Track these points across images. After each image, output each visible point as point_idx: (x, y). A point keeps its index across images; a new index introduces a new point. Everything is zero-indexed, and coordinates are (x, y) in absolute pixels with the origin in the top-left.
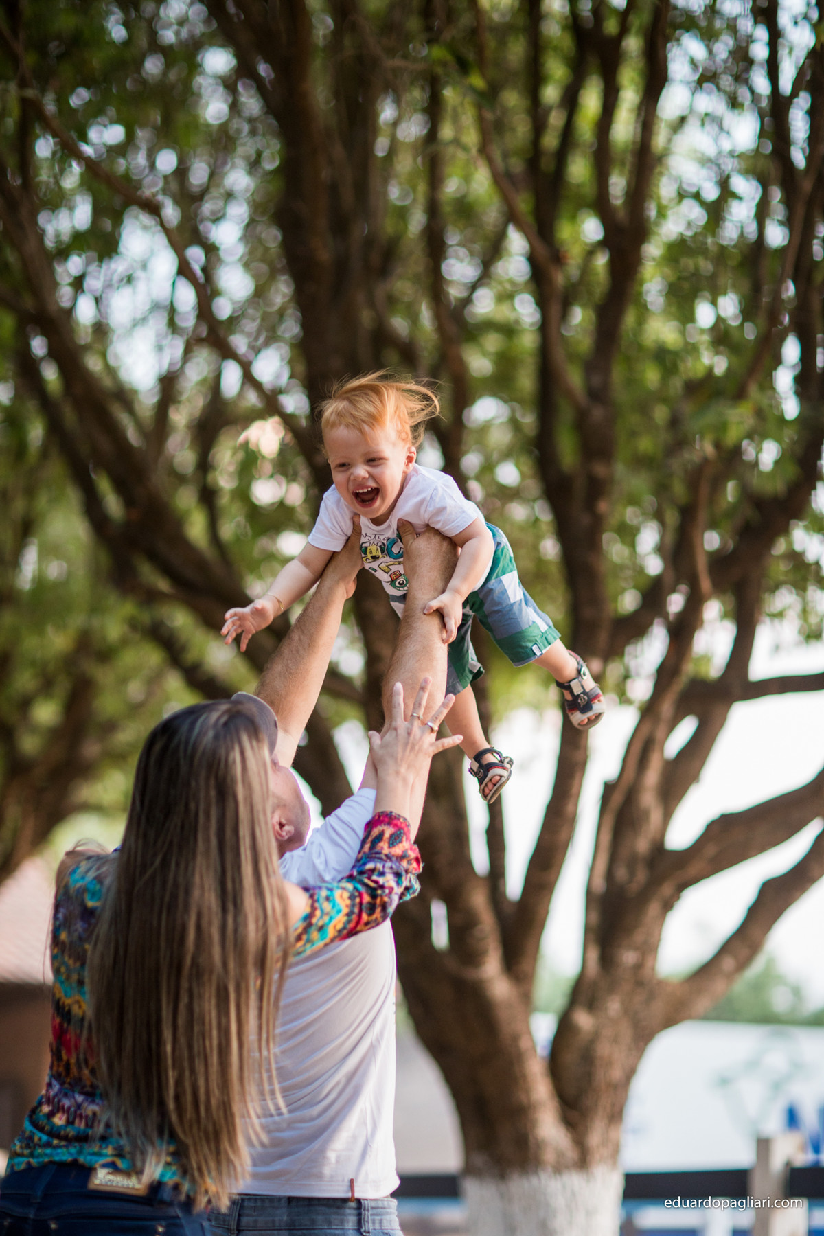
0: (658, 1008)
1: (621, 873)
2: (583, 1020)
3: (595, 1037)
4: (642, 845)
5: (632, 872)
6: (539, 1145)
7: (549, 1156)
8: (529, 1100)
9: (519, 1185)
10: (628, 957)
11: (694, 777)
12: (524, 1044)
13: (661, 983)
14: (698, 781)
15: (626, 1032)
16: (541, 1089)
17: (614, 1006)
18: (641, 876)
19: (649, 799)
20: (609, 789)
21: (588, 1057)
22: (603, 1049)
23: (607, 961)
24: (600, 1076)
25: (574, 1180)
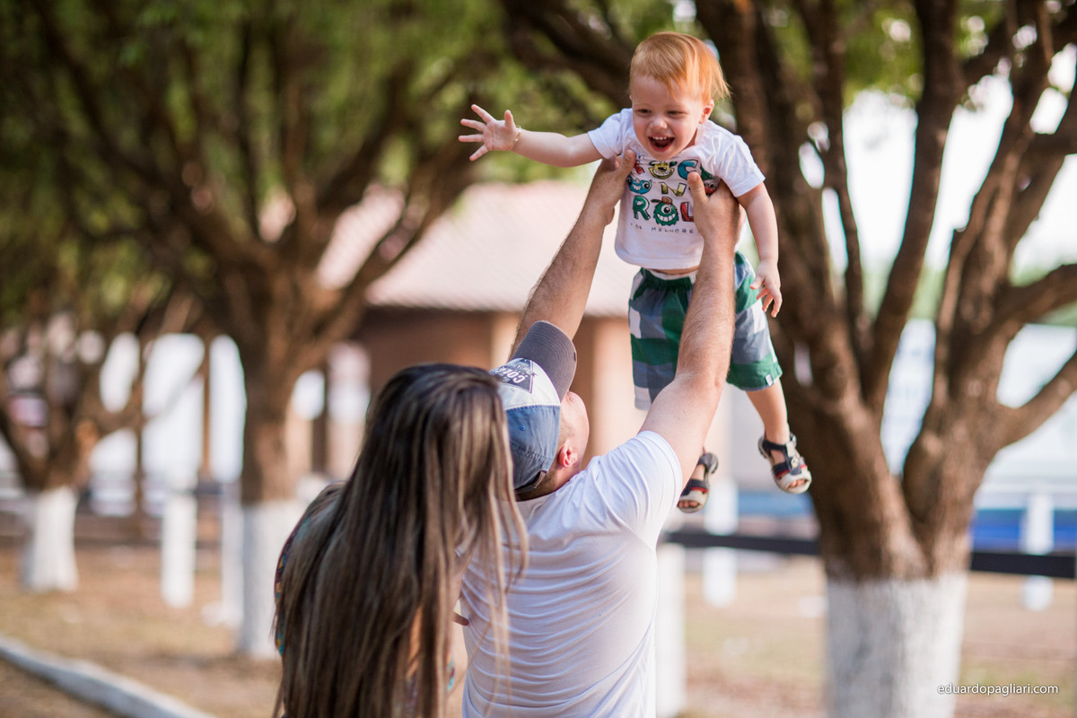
0: (999, 431)
1: (968, 310)
2: (933, 445)
3: (943, 459)
4: (987, 284)
5: (977, 309)
6: (890, 558)
7: (899, 567)
8: (882, 516)
9: (873, 592)
10: (973, 387)
11: (1034, 215)
12: (878, 468)
13: (1003, 408)
14: (1037, 219)
15: (970, 453)
16: (892, 505)
17: (960, 431)
18: (986, 315)
19: (994, 243)
20: (957, 236)
21: (936, 478)
22: (950, 470)
23: (954, 390)
24: (947, 495)
25: (922, 588)
